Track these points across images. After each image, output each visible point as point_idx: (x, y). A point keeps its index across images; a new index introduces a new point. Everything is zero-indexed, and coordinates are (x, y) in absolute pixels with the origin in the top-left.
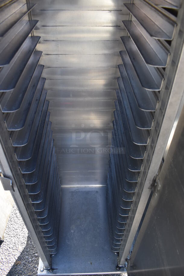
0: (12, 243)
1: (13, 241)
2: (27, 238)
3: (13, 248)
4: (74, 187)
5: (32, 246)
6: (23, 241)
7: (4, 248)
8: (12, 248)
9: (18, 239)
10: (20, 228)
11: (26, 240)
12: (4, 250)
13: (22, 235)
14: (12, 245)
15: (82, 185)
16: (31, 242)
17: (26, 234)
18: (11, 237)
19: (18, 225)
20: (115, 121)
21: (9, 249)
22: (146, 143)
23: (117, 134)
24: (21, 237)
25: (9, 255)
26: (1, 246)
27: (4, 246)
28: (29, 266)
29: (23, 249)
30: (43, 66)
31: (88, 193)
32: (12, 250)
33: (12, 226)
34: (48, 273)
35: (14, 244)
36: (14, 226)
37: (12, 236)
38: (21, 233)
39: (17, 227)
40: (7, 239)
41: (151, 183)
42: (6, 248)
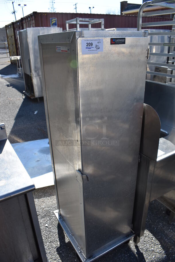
34: (91, 260)
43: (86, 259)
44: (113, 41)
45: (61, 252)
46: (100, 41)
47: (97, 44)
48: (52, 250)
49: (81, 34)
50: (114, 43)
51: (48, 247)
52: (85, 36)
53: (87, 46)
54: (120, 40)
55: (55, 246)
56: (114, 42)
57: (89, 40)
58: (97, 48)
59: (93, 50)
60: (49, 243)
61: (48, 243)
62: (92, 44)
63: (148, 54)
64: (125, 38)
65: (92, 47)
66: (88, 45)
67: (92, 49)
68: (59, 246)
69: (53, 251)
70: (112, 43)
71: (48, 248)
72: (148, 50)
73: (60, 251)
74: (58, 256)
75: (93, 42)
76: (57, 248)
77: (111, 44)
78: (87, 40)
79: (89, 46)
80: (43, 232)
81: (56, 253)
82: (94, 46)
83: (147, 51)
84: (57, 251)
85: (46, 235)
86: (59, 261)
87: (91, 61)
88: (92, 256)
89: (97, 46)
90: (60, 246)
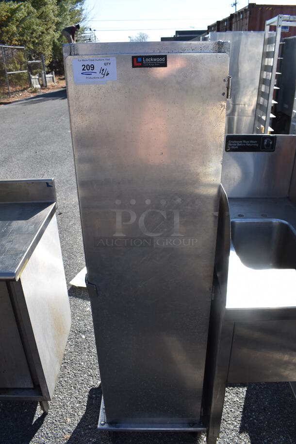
1: (60, 413)
6: (72, 412)
7: (49, 421)
8: (59, 421)
9: (65, 411)
10: (67, 398)
12: (49, 423)
13: (70, 406)
14: (58, 418)
18: (57, 408)
19: (64, 394)
21: (55, 423)
24: (69, 408)
25: (56, 429)
27: (49, 419)
28: (82, 440)
32: (59, 423)
33: (56, 396)
34: (110, 427)
35: (61, 417)
36: (59, 396)
37: (58, 407)
38: (69, 403)
39: (63, 397)
40: (51, 411)
42: (51, 422)
43: (105, 423)
44: (137, 62)
45: (94, 396)
46: (109, 62)
47: (104, 67)
48: (85, 387)
49: (72, 51)
50: (140, 64)
51: (83, 380)
52: (80, 53)
53: (83, 70)
54: (155, 60)
55: (92, 383)
56: (140, 62)
57: (87, 60)
58: (103, 73)
59: (95, 78)
60: (88, 375)
61: (86, 375)
62: (92, 66)
63: (228, 88)
64: (165, 56)
65: (93, 71)
66: (85, 69)
67: (93, 75)
68: (97, 386)
69: (85, 389)
70: (136, 64)
71: (82, 382)
72: (228, 81)
73: (94, 394)
74: (87, 399)
75: (95, 64)
76: (93, 388)
77: (134, 66)
78: (83, 60)
79: (87, 71)
80: (91, 357)
81: (87, 394)
82: (97, 69)
83: (226, 82)
84: (90, 392)
85: (91, 363)
86: (84, 407)
87: (92, 96)
88: (116, 423)
89: (103, 70)
90: (99, 387)
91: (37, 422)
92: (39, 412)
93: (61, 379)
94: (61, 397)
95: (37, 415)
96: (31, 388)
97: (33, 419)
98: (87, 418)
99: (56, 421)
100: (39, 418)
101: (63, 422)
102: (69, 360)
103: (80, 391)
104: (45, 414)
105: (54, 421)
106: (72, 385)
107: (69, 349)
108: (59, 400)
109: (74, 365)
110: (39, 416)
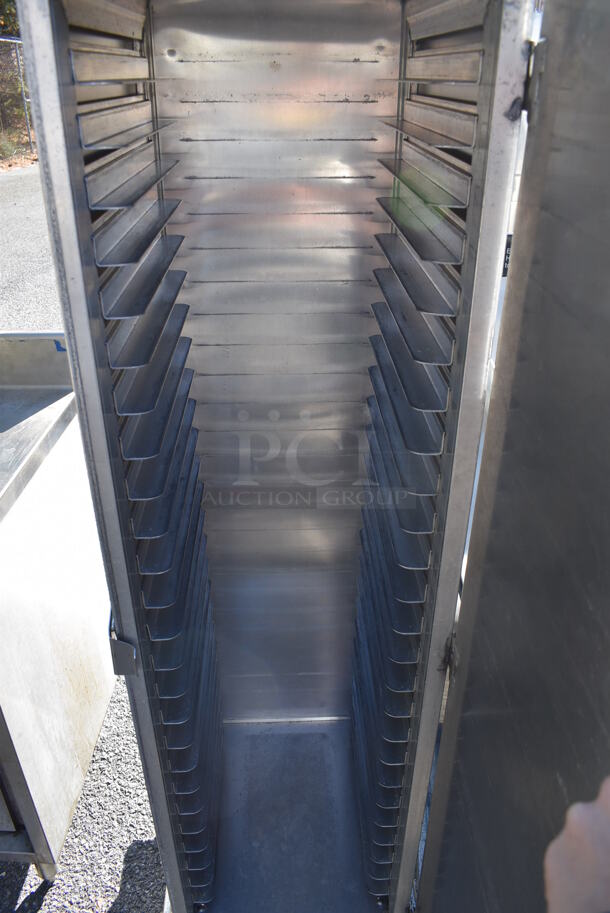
0: (77, 890)
1: (82, 884)
2: (120, 875)
3: (81, 905)
4: (259, 723)
5: (135, 896)
6: (109, 884)
7: (55, 903)
8: (78, 903)
9: (94, 879)
10: (102, 848)
11: (119, 879)
12: (54, 909)
13: (107, 866)
14: (76, 896)
15: (281, 717)
16: (133, 886)
17: (119, 864)
18: (76, 872)
19: (94, 838)
20: (364, 532)
21: (70, 908)
22: (427, 566)
23: (370, 562)
24: (104, 872)
26: (46, 897)
27: (55, 897)
29: (110, 905)
30: (192, 403)
31: (297, 739)
33: (76, 840)
35: (83, 894)
36: (83, 841)
37: (78, 868)
38: (104, 860)
39: (92, 844)
40: (62, 877)
41: (443, 654)
42: (60, 905)
91: (26, 905)
92: (32, 881)
93: (91, 800)
94: (87, 845)
95: (28, 887)
96: (10, 833)
97: (17, 896)
98: (144, 898)
99: (71, 903)
100: (32, 893)
101: (88, 908)
102: (112, 754)
103: (131, 829)
104: (46, 886)
105: (67, 904)
106: (115, 817)
107: (114, 727)
108: (82, 851)
109: (123, 765)
110: (34, 890)
